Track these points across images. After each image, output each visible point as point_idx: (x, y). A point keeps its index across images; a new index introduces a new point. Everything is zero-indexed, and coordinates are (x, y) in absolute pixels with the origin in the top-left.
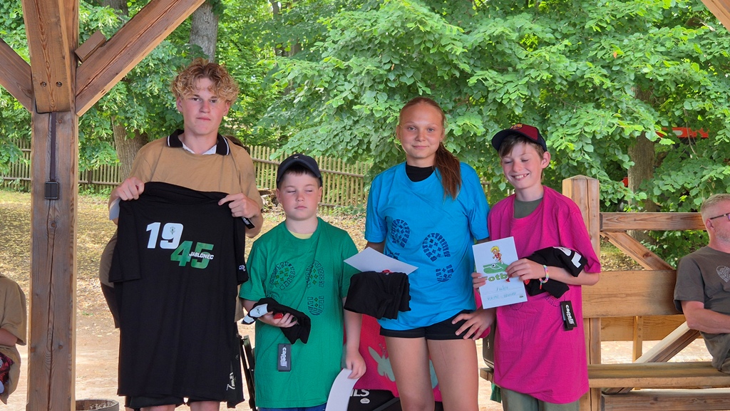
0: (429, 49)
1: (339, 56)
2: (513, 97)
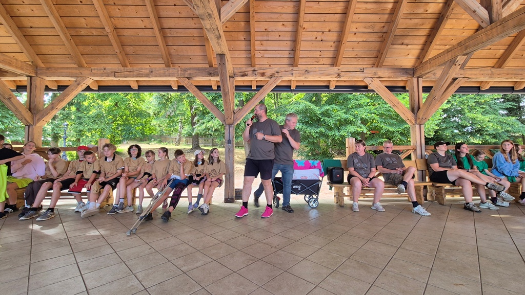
0: (311, 113)
2: (331, 123)
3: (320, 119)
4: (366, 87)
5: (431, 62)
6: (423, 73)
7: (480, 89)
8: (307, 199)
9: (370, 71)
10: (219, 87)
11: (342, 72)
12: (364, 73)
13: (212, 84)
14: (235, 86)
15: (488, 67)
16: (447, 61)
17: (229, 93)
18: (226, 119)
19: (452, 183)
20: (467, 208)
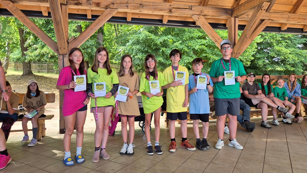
4: (194, 23)
5: (245, 5)
6: (239, 14)
7: (280, 30)
8: (141, 125)
9: (197, 9)
10: (49, 13)
11: (173, 9)
12: (192, 11)
13: (43, 10)
14: (69, 14)
15: (286, 12)
16: (256, 6)
17: (61, 23)
18: (59, 49)
19: (256, 106)
20: (263, 125)
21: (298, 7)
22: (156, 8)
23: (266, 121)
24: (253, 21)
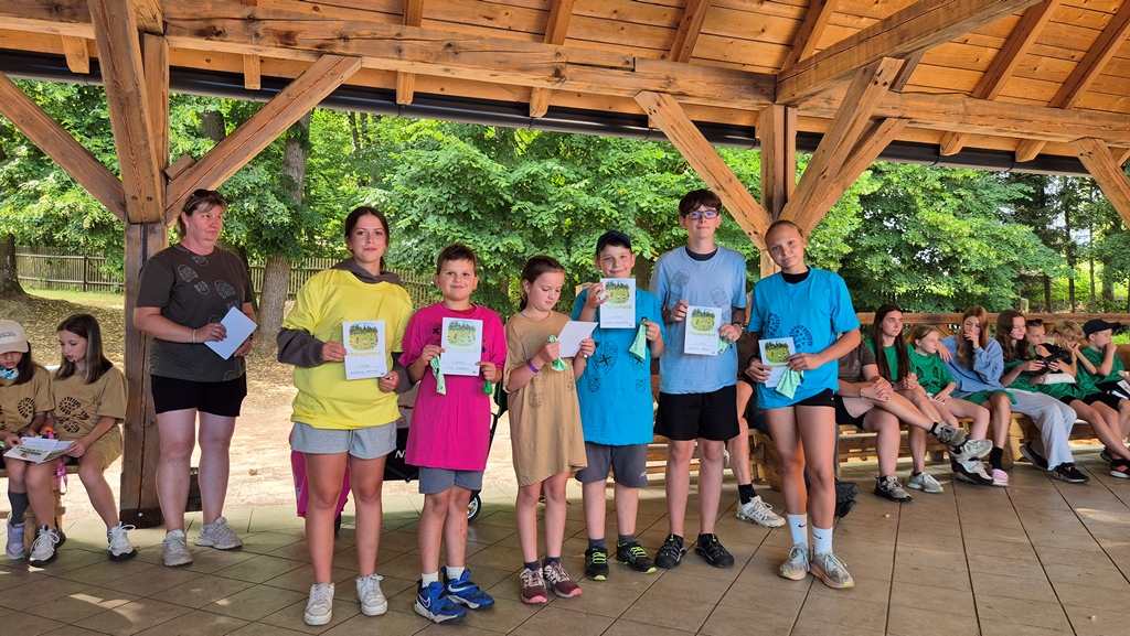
0: (479, 183)
1: (407, 185)
2: (546, 222)
3: (508, 205)
4: (642, 120)
5: (821, 64)
6: (798, 94)
7: (938, 154)
9: (654, 71)
10: (94, 63)
11: (568, 66)
12: (636, 77)
13: (68, 51)
14: (171, 68)
15: (958, 92)
16: (857, 69)
17: (139, 101)
18: (128, 200)
19: (858, 423)
20: (882, 492)
21: (998, 79)
22: (506, 62)
23: (892, 476)
24: (848, 122)
